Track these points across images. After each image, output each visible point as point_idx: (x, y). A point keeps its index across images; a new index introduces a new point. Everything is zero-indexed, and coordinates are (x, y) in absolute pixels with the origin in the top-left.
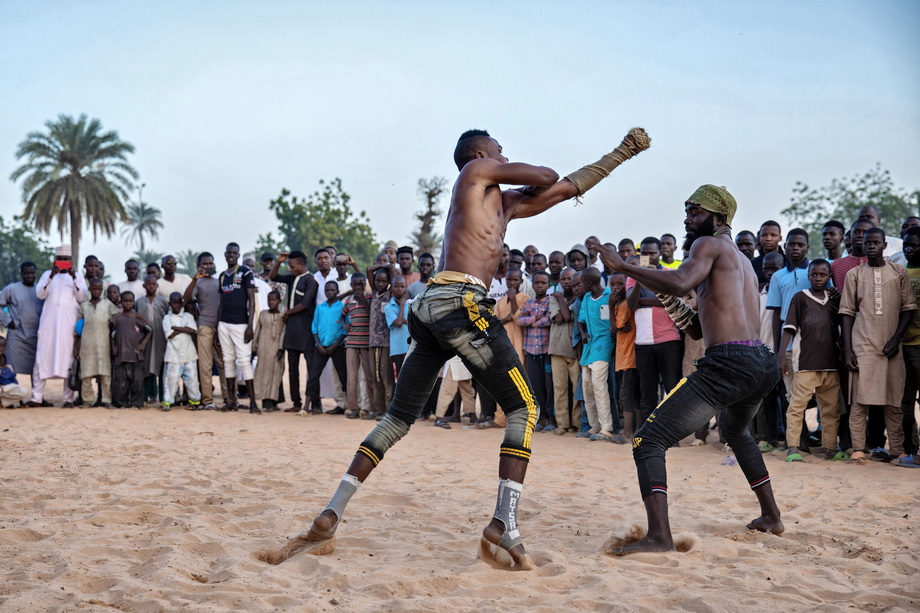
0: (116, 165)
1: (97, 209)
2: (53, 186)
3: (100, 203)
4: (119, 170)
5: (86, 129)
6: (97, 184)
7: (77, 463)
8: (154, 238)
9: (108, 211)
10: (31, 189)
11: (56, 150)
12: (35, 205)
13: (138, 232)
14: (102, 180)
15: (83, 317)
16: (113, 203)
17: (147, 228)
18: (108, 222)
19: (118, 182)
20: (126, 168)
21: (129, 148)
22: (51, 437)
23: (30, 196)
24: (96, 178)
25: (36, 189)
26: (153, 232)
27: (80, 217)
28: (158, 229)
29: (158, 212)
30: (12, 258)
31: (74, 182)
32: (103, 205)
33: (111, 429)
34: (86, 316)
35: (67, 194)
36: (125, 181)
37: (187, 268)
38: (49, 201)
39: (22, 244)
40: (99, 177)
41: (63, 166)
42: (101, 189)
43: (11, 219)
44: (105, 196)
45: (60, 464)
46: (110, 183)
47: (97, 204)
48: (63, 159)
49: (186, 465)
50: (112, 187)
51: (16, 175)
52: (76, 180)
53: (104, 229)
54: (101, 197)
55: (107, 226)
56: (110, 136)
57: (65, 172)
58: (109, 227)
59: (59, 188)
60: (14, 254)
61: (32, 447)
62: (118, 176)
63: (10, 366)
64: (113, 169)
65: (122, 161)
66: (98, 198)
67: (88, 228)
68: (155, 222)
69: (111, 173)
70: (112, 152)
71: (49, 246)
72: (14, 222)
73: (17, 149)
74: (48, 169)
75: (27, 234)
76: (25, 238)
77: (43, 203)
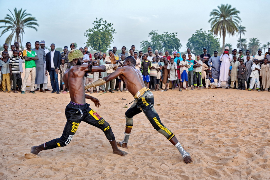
0: (235, 17)
1: (230, 29)
2: (219, 23)
3: (231, 27)
4: (236, 18)
5: (227, 8)
6: (230, 22)
7: (233, 109)
8: (244, 35)
9: (233, 29)
10: (213, 24)
11: (219, 14)
12: (214, 28)
13: (239, 33)
14: (231, 21)
15: (232, 66)
16: (234, 27)
17: (242, 32)
18: (233, 32)
19: (235, 21)
20: (238, 17)
21: (239, 12)
22: (225, 99)
23: (213, 26)
24: (230, 21)
25: (214, 24)
26: (243, 33)
27: (225, 31)
28: (245, 32)
29: (245, 28)
30: (207, 41)
31: (224, 22)
32: (232, 28)
33: (240, 97)
34: (232, 65)
35: (222, 25)
36: (237, 21)
37: (253, 43)
38: (218, 27)
39: (210, 38)
40: (230, 20)
41: (221, 18)
42: (231, 23)
43: (207, 31)
44: (232, 25)
45: (229, 109)
46: (233, 22)
47: (230, 27)
48: (222, 16)
49: (262, 111)
50: (234, 23)
51: (209, 21)
52: (225, 21)
53: (232, 34)
54: (231, 25)
55: (232, 33)
56: (234, 9)
57: (222, 19)
58: (233, 34)
59: (220, 24)
60: (208, 40)
61: (221, 103)
62: (235, 20)
63: (213, 78)
64: (234, 18)
65: (237, 16)
66: (230, 26)
67: (227, 34)
68: (244, 30)
69: (234, 19)
70: (234, 13)
71: (217, 38)
72: (208, 32)
73: (210, 14)
74: (218, 19)
75: (211, 35)
76: (211, 36)
77: (216, 28)
